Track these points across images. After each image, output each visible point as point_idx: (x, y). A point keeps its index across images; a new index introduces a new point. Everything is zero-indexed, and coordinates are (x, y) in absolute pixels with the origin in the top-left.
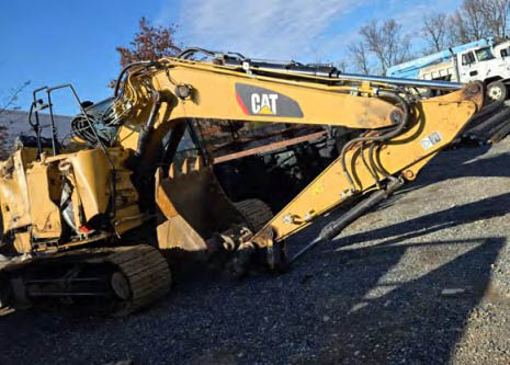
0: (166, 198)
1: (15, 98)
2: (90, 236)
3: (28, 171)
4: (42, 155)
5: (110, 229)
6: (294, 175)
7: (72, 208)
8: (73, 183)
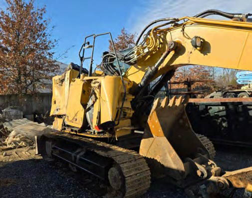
0: (157, 121)
1: (67, 52)
2: (99, 133)
3: (72, 83)
4: (81, 75)
5: (112, 132)
6: (221, 123)
7: (93, 111)
8: (98, 96)
